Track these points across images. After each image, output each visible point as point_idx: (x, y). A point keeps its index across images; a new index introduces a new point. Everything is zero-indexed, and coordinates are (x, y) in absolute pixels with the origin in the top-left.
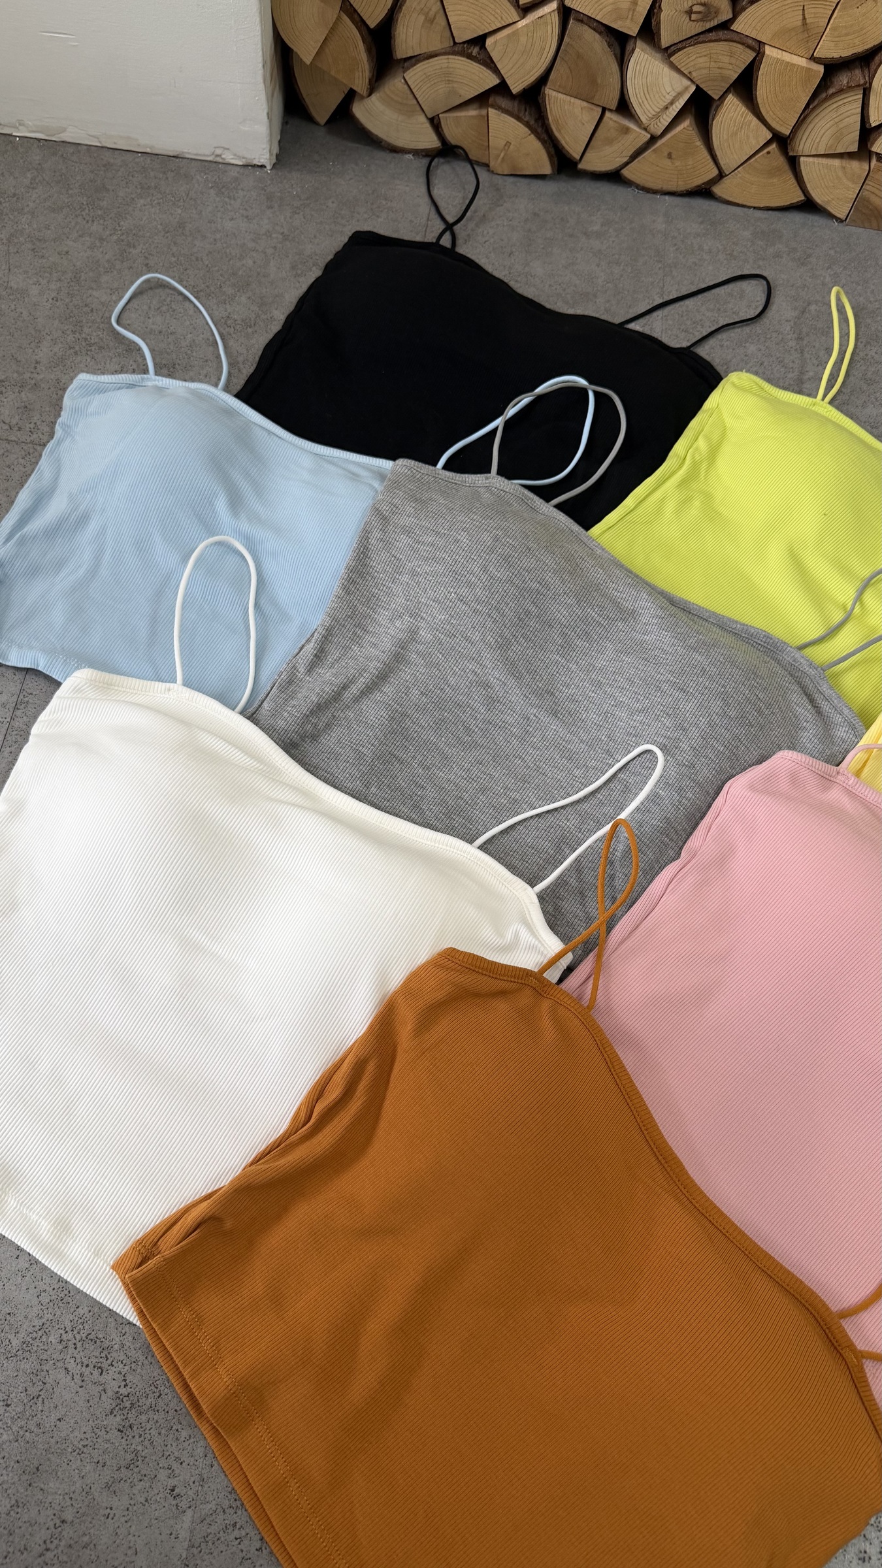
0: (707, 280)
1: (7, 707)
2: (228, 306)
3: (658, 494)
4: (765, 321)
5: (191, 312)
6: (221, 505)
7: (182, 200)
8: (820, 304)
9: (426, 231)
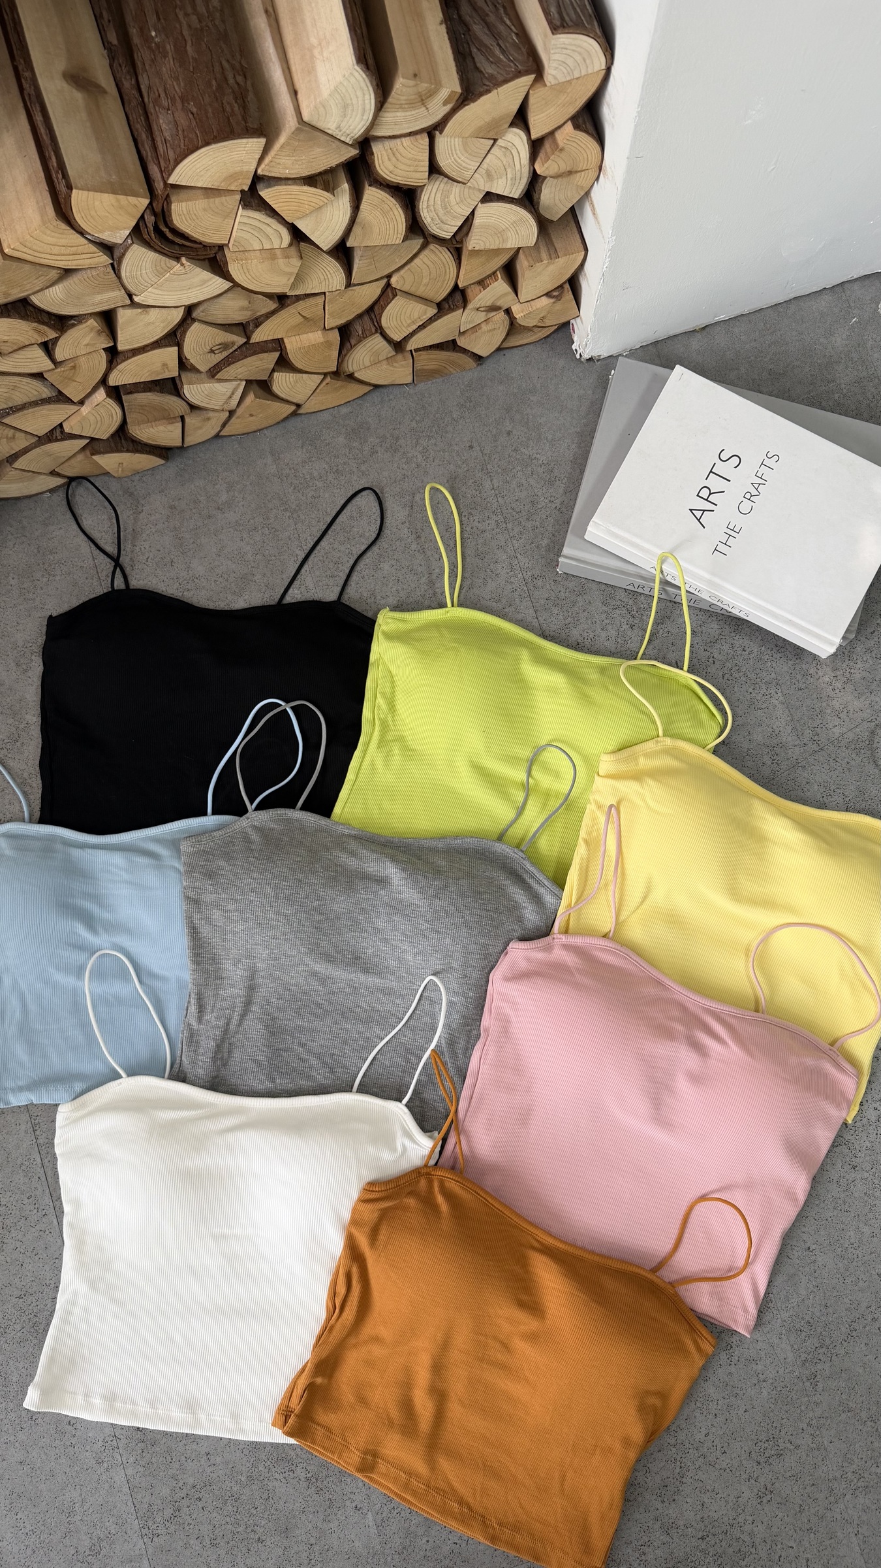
3: (367, 760)
4: (387, 531)
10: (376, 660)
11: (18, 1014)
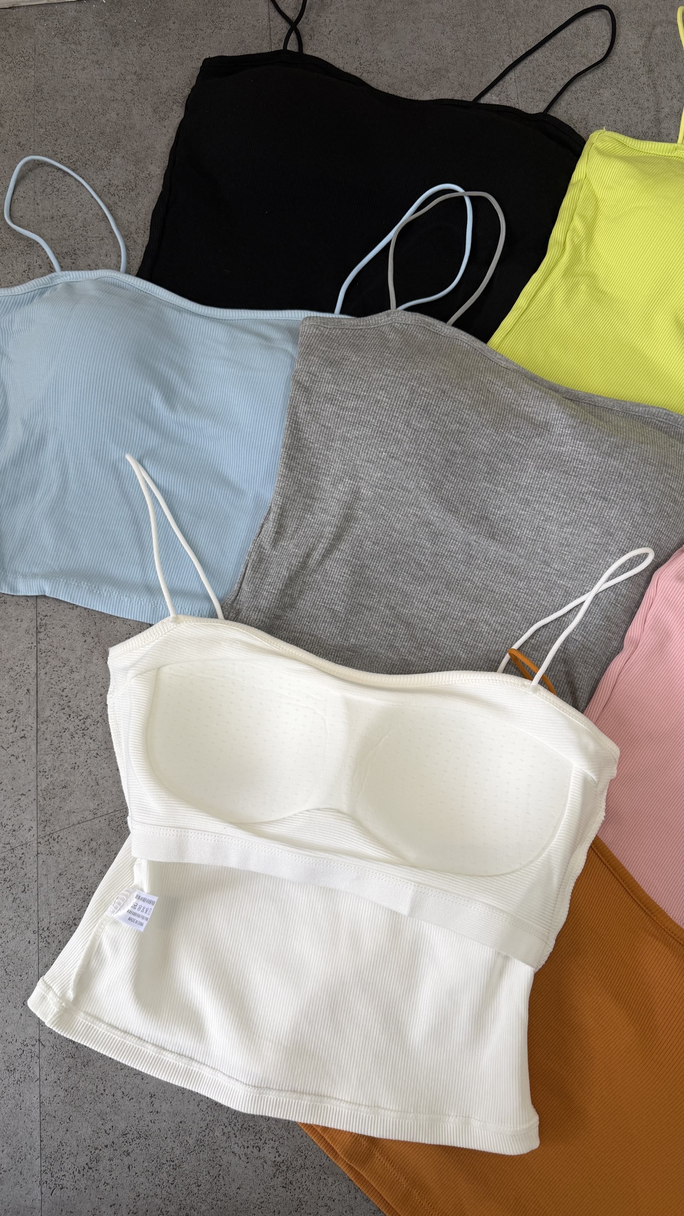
0: (551, 24)
1: (30, 632)
2: (106, 172)
3: (547, 288)
4: (614, 58)
5: (74, 188)
6: (157, 402)
7: (31, 59)
8: (664, 25)
9: (270, 35)
10: (578, 181)
11: (54, 489)
